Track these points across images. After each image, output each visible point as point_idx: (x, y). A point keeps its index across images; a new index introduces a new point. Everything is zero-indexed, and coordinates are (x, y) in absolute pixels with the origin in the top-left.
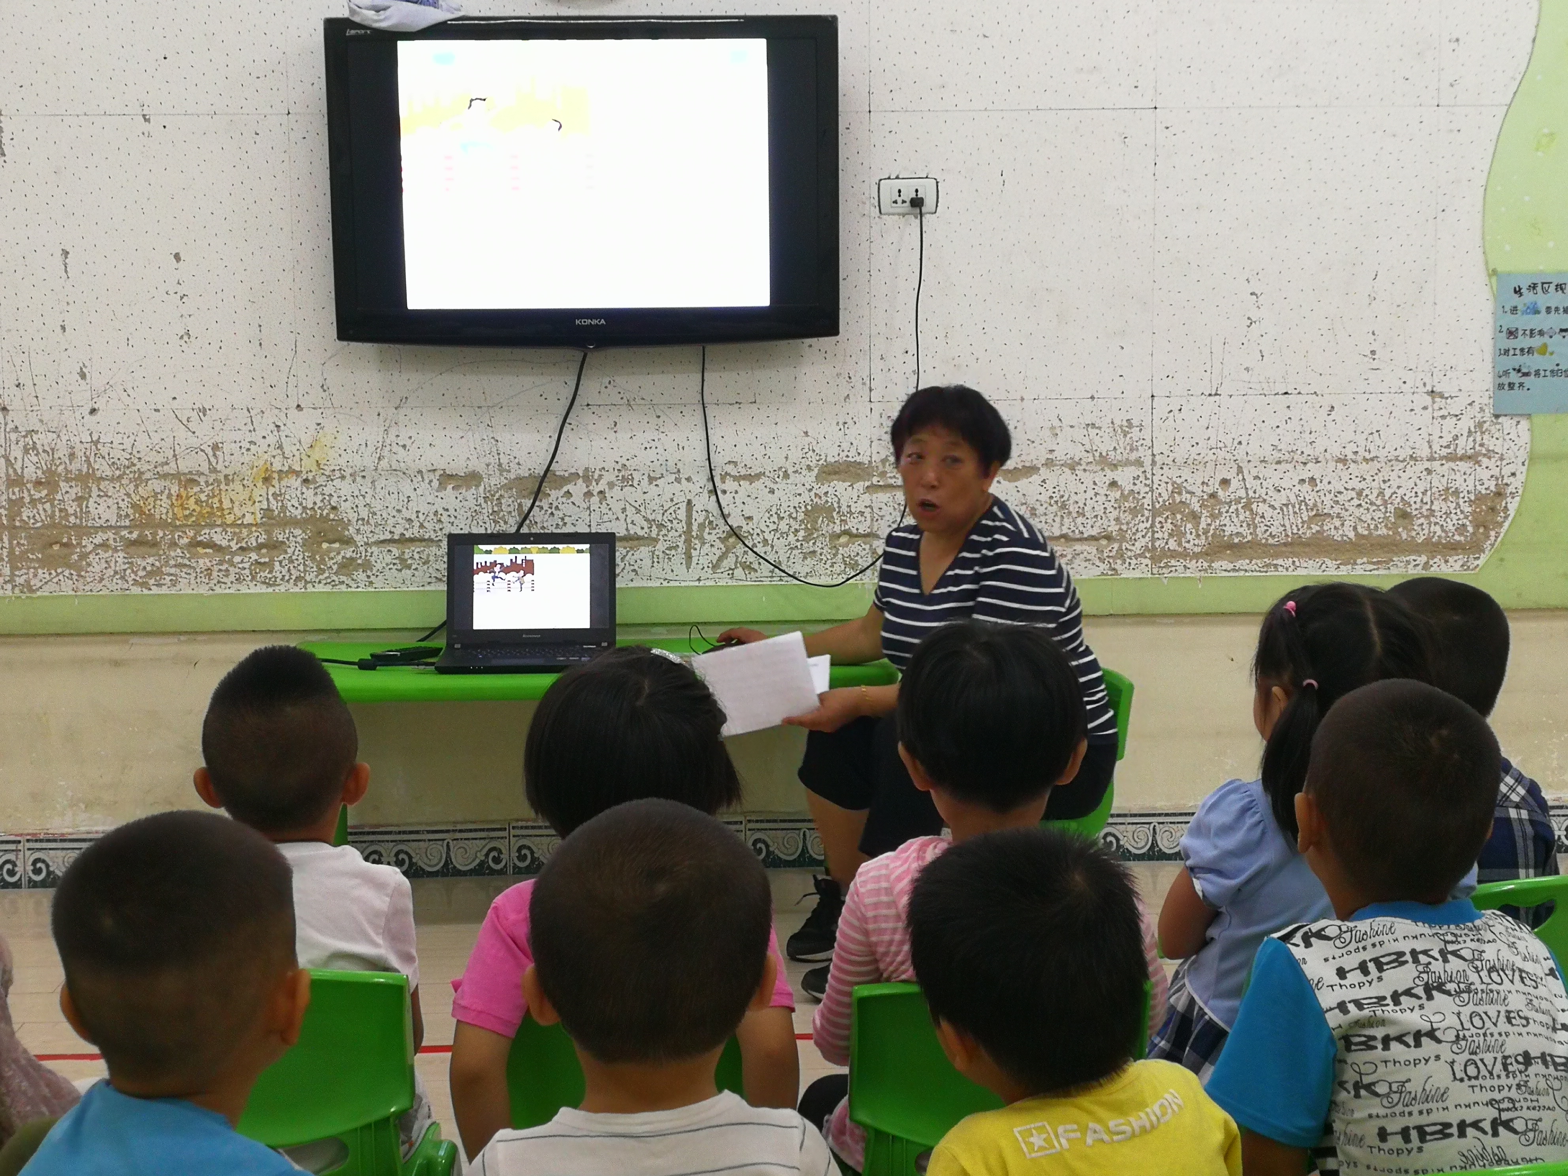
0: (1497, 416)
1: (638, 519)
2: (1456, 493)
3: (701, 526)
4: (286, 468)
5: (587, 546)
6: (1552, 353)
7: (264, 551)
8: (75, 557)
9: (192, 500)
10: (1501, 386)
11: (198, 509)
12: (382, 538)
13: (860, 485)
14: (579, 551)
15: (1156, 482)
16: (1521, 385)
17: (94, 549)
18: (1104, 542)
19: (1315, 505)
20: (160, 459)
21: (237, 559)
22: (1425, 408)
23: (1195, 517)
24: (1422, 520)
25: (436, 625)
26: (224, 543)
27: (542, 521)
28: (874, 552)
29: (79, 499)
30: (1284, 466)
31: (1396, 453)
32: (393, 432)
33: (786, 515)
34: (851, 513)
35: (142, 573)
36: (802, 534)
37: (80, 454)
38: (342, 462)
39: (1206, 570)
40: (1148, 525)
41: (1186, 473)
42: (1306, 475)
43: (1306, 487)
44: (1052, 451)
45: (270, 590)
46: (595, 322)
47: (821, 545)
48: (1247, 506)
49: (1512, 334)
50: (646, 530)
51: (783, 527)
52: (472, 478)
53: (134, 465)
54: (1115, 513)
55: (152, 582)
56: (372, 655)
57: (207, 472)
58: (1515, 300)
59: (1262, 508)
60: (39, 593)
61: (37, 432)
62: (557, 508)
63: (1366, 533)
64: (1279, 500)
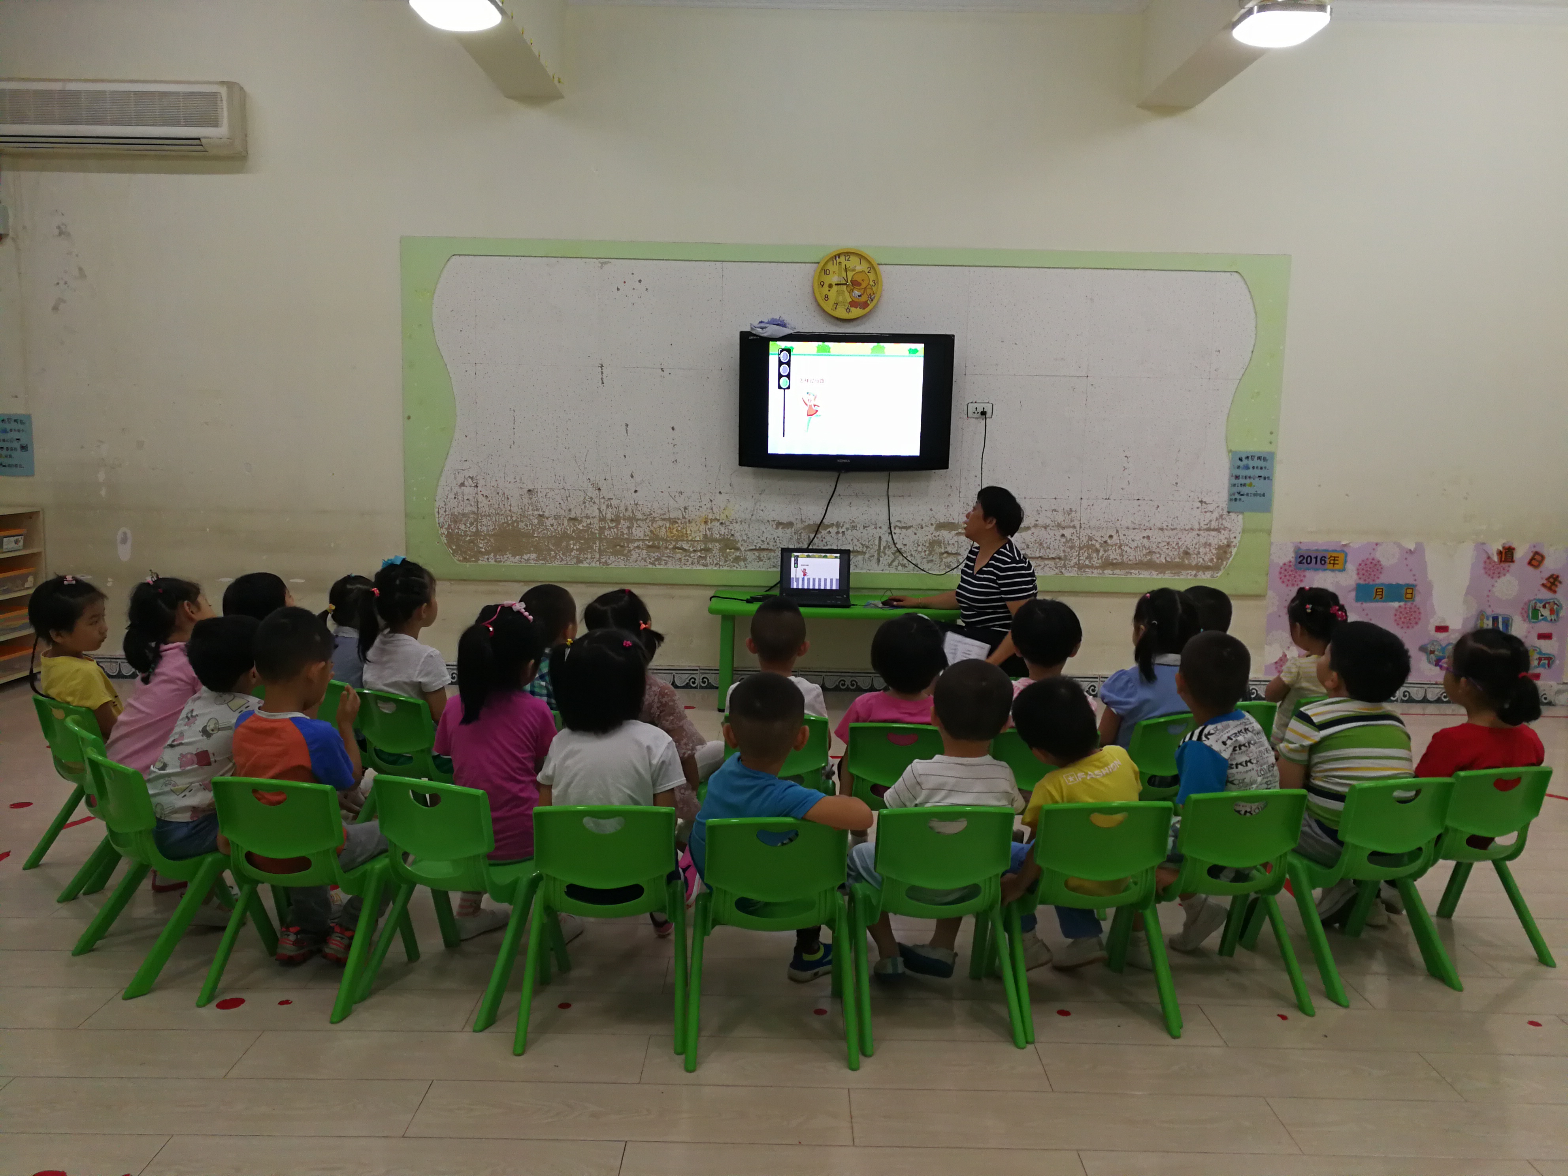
0: (1229, 512)
1: (858, 543)
2: (1210, 545)
3: (885, 548)
4: (714, 518)
5: (838, 555)
6: (1254, 486)
7: (703, 552)
8: (626, 552)
9: (675, 530)
10: (1231, 500)
11: (677, 533)
12: (751, 548)
13: (954, 532)
14: (836, 557)
15: (1081, 535)
16: (1240, 499)
17: (634, 549)
18: (1058, 560)
19: (1149, 548)
20: (662, 512)
21: (692, 555)
22: (1198, 508)
23: (1097, 551)
24: (1195, 556)
25: (772, 584)
26: (687, 548)
27: (818, 544)
28: (958, 561)
29: (628, 528)
30: (1136, 531)
31: (1185, 527)
32: (758, 504)
33: (921, 544)
34: (949, 544)
35: (653, 559)
36: (927, 552)
37: (630, 509)
38: (737, 516)
39: (1101, 574)
40: (1077, 553)
41: (1094, 532)
42: (1145, 535)
43: (1146, 540)
44: (1037, 521)
45: (705, 568)
46: (845, 461)
47: (935, 558)
48: (1120, 547)
49: (1237, 477)
50: (861, 548)
51: (920, 549)
52: (790, 524)
53: (652, 514)
54: (1063, 548)
55: (657, 563)
56: (751, 597)
57: (681, 518)
58: (1239, 463)
59: (1126, 548)
60: (610, 566)
61: (612, 499)
62: (824, 538)
63: (1170, 560)
64: (1133, 545)
